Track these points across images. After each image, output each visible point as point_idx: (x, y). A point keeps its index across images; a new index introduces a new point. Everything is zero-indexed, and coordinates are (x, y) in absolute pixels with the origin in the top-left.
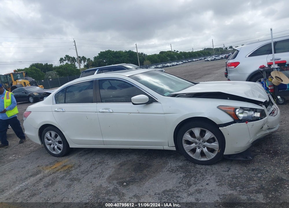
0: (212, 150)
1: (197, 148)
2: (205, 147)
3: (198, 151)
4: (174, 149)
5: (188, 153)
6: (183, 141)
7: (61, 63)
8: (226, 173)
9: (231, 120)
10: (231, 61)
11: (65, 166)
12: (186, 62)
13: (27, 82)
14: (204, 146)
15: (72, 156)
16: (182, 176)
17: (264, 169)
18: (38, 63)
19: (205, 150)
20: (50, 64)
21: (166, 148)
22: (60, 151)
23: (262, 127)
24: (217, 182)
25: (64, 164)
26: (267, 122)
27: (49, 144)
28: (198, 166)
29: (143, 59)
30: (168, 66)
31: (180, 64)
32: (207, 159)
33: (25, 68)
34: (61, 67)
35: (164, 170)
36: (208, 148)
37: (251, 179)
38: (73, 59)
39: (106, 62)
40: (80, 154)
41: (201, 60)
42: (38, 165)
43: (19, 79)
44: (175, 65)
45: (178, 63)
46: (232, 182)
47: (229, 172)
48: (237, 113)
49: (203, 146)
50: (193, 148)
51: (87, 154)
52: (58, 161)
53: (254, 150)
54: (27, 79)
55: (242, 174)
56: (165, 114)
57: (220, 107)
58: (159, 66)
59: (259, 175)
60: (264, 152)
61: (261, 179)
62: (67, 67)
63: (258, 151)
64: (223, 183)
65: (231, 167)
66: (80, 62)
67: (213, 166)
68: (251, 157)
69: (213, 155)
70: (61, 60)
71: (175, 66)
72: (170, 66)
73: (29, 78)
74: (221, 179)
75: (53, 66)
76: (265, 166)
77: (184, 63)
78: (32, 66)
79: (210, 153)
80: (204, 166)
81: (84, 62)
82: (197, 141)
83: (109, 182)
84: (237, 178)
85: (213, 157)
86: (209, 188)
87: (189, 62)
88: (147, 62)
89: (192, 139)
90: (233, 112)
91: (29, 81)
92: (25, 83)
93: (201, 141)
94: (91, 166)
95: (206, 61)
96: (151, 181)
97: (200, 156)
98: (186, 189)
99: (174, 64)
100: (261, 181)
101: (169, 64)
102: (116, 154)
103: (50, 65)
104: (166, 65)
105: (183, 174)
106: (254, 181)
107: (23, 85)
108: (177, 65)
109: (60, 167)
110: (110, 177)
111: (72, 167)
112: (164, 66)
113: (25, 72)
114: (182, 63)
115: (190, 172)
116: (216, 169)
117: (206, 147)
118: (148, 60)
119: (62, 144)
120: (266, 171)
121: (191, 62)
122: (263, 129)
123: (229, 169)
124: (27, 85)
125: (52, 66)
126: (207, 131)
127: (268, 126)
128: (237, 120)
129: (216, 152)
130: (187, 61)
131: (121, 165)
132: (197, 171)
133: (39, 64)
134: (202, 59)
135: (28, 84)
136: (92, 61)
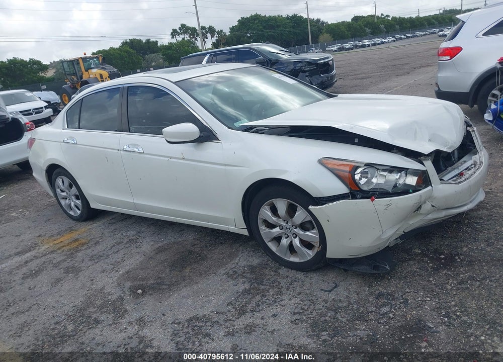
0: (308, 245)
1: (284, 237)
2: (296, 237)
3: (285, 242)
4: (245, 232)
5: (267, 244)
6: (260, 222)
7: (173, 38)
8: (324, 296)
9: (343, 189)
10: (445, 45)
11: (76, 240)
12: (401, 39)
13: (105, 74)
14: (296, 235)
15: (99, 221)
16: (242, 288)
17: (402, 296)
18: (134, 39)
19: (296, 242)
20: (155, 40)
21: (232, 229)
22: (79, 212)
23: (420, 207)
24: (295, 314)
25: (77, 237)
26: (430, 197)
27: (63, 198)
28: (283, 271)
29: (319, 31)
30: (364, 46)
31: (388, 42)
32: (300, 260)
33: (111, 48)
34: (170, 46)
35: (219, 271)
36: (301, 241)
37: (362, 317)
38: (193, 32)
39: (250, 37)
40: (113, 219)
41: (433, 33)
42: (39, 234)
43: (93, 68)
44: (379, 44)
45: (385, 40)
46: (323, 319)
47: (332, 292)
48: (357, 177)
49: (294, 234)
50: (275, 235)
51: (122, 221)
52: (71, 230)
53: (410, 248)
54: (105, 69)
55: (352, 302)
56: (226, 165)
57: (325, 161)
58: (348, 45)
59: (384, 310)
60: (427, 256)
61: (382, 318)
62: (180, 47)
63: (417, 250)
64: (305, 318)
65: (342, 283)
66: (205, 37)
67: (310, 275)
68: (390, 267)
69: (310, 254)
70: (174, 33)
71: (378, 47)
72: (369, 45)
73: (108, 66)
74: (306, 307)
75: (159, 44)
76: (407, 290)
77: (397, 39)
78: (125, 44)
79: (305, 250)
80: (295, 271)
81: (212, 37)
82: (283, 223)
83: (118, 284)
84: (336, 311)
85: (309, 258)
86: (272, 324)
87: (408, 37)
88: (324, 37)
89: (273, 218)
90: (347, 175)
91: (108, 72)
92: (101, 75)
93: (290, 224)
94: (114, 246)
95: (440, 36)
96: (185, 292)
97: (289, 252)
98: (230, 320)
99: (377, 42)
100: (379, 325)
101: (366, 42)
102: (165, 226)
103: (153, 42)
104: (361, 43)
105: (247, 286)
106: (366, 321)
107: (100, 80)
108: (382, 43)
109: (67, 242)
110: (127, 273)
111: (83, 244)
112: (357, 46)
113: (102, 56)
114: (394, 39)
115: (262, 283)
116: (311, 284)
117: (298, 238)
118: (327, 32)
119: (80, 201)
120: (403, 303)
121: (412, 37)
122: (422, 211)
123: (336, 287)
124: (104, 78)
125: (157, 44)
126: (299, 207)
127: (433, 206)
128: (355, 192)
129: (316, 250)
130: (403, 36)
131: (160, 250)
132: (275, 281)
133: (136, 41)
134: (435, 33)
135: (106, 78)
136: (225, 34)
